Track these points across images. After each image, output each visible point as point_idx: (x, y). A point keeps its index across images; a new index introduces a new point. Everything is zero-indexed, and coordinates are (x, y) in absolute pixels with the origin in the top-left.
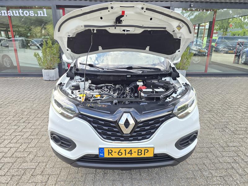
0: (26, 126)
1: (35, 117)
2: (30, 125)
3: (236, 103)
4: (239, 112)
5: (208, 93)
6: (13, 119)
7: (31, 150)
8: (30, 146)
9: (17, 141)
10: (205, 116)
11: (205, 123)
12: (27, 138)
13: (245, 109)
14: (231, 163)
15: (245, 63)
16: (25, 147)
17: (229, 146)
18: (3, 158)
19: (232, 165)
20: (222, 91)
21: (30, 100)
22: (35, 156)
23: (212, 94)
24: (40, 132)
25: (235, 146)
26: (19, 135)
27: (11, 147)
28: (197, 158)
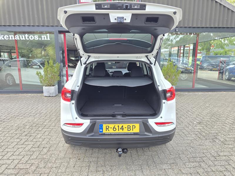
0: (27, 139)
1: (36, 130)
2: (31, 138)
3: (223, 115)
4: (226, 123)
5: (197, 106)
6: (16, 132)
7: (33, 161)
8: (32, 158)
9: (19, 154)
10: (195, 128)
11: (196, 134)
12: (29, 151)
13: (232, 120)
14: (223, 172)
15: (229, 79)
16: (27, 159)
17: (220, 156)
18: (6, 170)
19: (224, 173)
20: (210, 105)
21: (31, 114)
22: (37, 167)
23: (201, 107)
24: (41, 145)
25: (225, 156)
26: (22, 148)
27: (14, 159)
28: (191, 167)
